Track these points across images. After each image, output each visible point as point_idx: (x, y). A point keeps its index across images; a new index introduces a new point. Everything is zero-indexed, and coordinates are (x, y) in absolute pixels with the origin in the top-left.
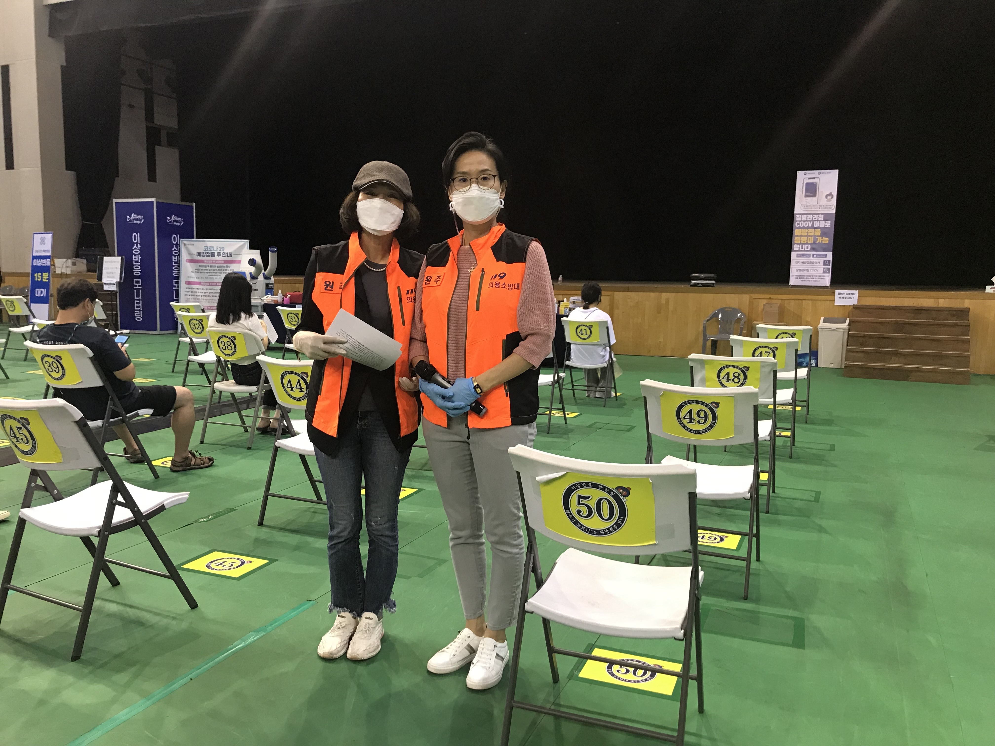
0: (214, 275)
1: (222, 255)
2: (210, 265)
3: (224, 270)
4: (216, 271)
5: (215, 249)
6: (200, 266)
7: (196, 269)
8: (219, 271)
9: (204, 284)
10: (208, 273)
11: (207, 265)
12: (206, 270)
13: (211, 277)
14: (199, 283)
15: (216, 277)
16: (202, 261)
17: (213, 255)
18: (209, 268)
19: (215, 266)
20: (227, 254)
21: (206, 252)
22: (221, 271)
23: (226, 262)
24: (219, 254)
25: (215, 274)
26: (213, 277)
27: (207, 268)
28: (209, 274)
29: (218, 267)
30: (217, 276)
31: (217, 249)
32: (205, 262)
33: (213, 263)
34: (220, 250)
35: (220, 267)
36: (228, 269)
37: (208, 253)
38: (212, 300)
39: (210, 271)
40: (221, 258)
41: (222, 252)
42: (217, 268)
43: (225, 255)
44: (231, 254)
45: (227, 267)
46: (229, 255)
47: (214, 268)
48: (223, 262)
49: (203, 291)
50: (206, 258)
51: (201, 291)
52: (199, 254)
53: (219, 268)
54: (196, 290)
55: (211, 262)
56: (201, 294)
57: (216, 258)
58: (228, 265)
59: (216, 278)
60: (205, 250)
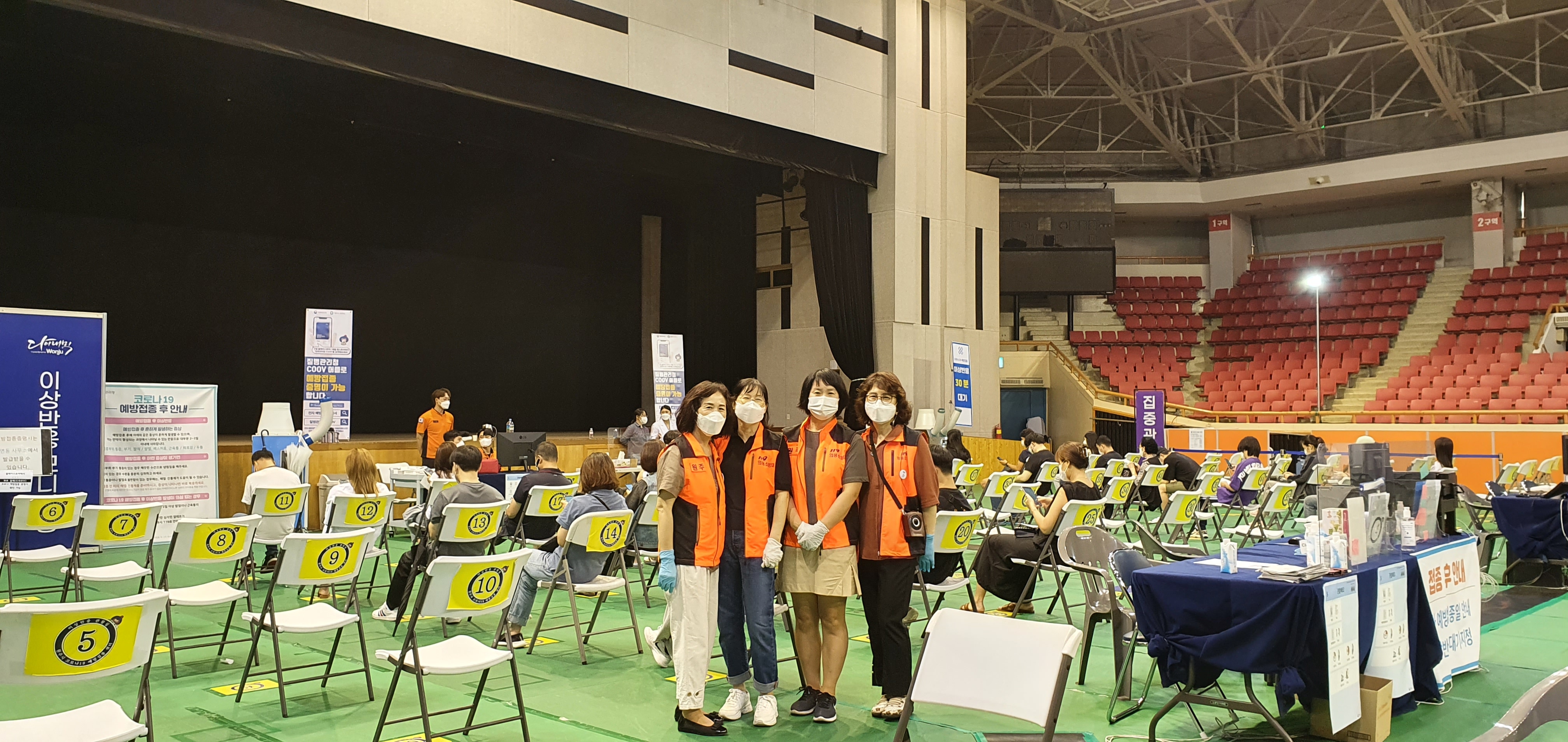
0: (152, 444)
1: (169, 409)
2: (145, 426)
3: (169, 435)
4: (155, 437)
5: (157, 400)
6: (125, 429)
7: (114, 435)
8: (162, 437)
9: (131, 459)
10: (140, 440)
11: (140, 426)
12: (138, 435)
13: (147, 446)
14: (121, 459)
15: (156, 446)
16: (133, 421)
17: (153, 409)
18: (145, 432)
19: (155, 429)
20: (179, 408)
21: (138, 404)
22: (165, 437)
23: (175, 421)
24: (164, 409)
25: (154, 441)
26: (150, 446)
27: (140, 432)
28: (142, 442)
29: (159, 430)
30: (157, 444)
31: (160, 399)
32: (137, 421)
33: (152, 423)
34: (166, 402)
35: (164, 429)
36: (177, 432)
37: (142, 406)
38: (148, 485)
39: (145, 438)
40: (168, 414)
41: (169, 405)
42: (158, 432)
43: (175, 410)
44: (185, 408)
45: (176, 429)
46: (182, 410)
47: (154, 432)
48: (170, 421)
49: (130, 471)
50: (138, 415)
51: (127, 471)
52: (124, 408)
53: (161, 432)
54: (119, 471)
55: (149, 421)
56: (127, 477)
57: (159, 414)
58: (178, 426)
59: (155, 448)
60: (138, 402)
